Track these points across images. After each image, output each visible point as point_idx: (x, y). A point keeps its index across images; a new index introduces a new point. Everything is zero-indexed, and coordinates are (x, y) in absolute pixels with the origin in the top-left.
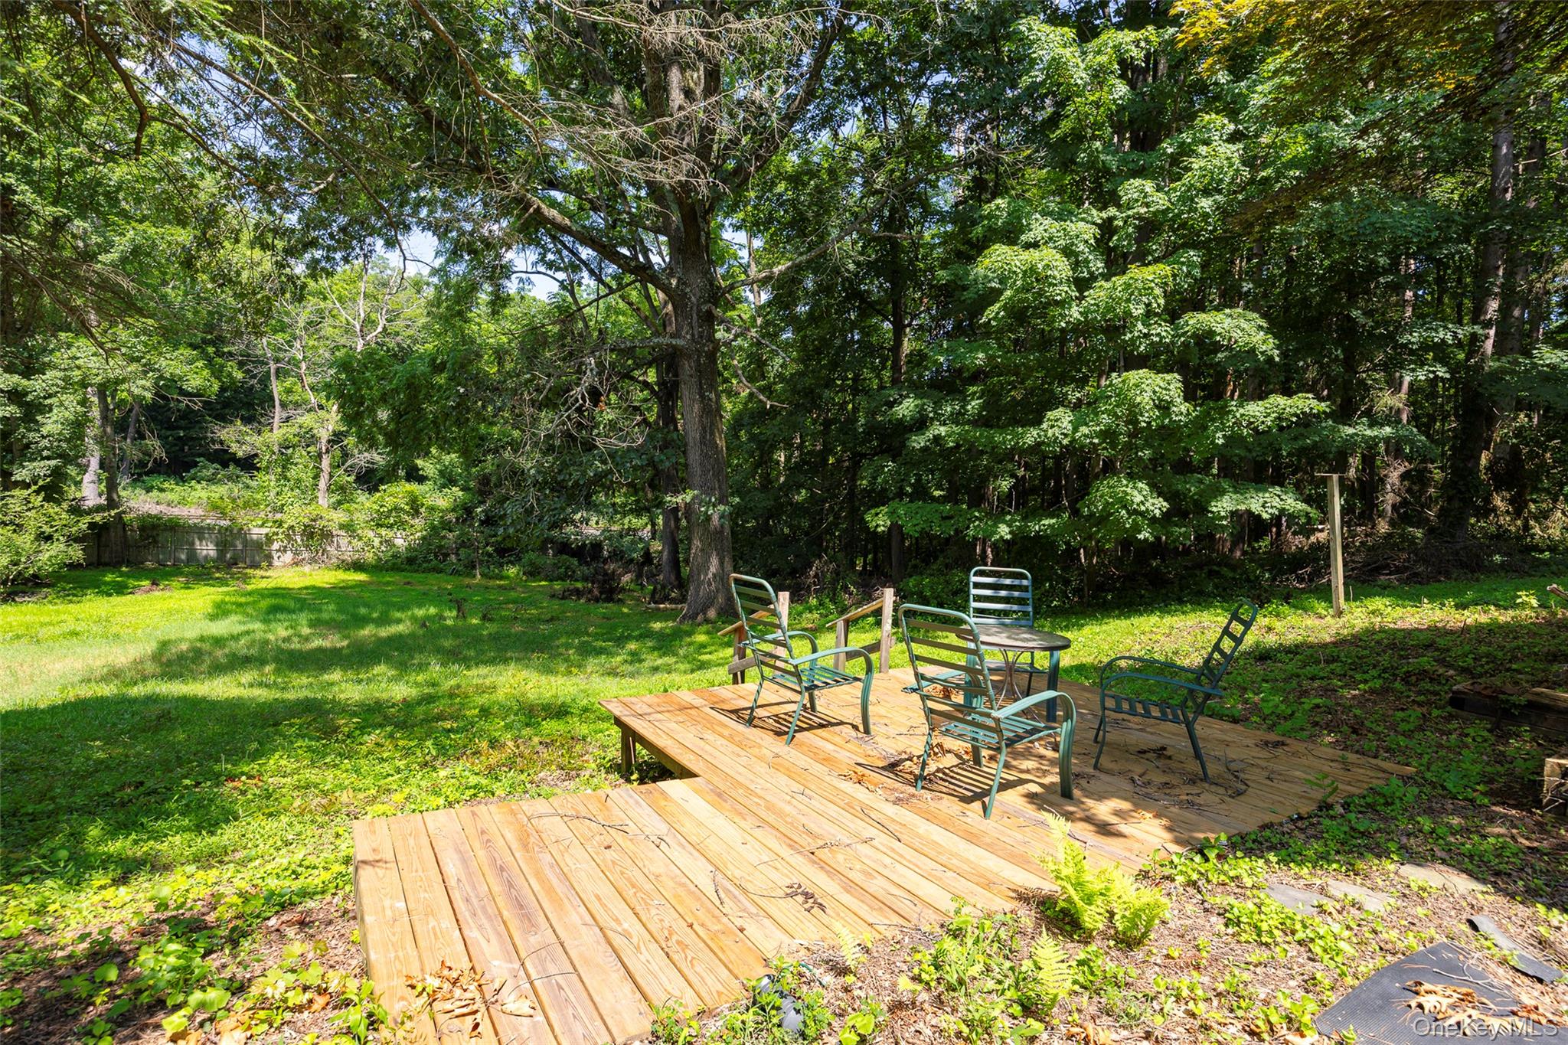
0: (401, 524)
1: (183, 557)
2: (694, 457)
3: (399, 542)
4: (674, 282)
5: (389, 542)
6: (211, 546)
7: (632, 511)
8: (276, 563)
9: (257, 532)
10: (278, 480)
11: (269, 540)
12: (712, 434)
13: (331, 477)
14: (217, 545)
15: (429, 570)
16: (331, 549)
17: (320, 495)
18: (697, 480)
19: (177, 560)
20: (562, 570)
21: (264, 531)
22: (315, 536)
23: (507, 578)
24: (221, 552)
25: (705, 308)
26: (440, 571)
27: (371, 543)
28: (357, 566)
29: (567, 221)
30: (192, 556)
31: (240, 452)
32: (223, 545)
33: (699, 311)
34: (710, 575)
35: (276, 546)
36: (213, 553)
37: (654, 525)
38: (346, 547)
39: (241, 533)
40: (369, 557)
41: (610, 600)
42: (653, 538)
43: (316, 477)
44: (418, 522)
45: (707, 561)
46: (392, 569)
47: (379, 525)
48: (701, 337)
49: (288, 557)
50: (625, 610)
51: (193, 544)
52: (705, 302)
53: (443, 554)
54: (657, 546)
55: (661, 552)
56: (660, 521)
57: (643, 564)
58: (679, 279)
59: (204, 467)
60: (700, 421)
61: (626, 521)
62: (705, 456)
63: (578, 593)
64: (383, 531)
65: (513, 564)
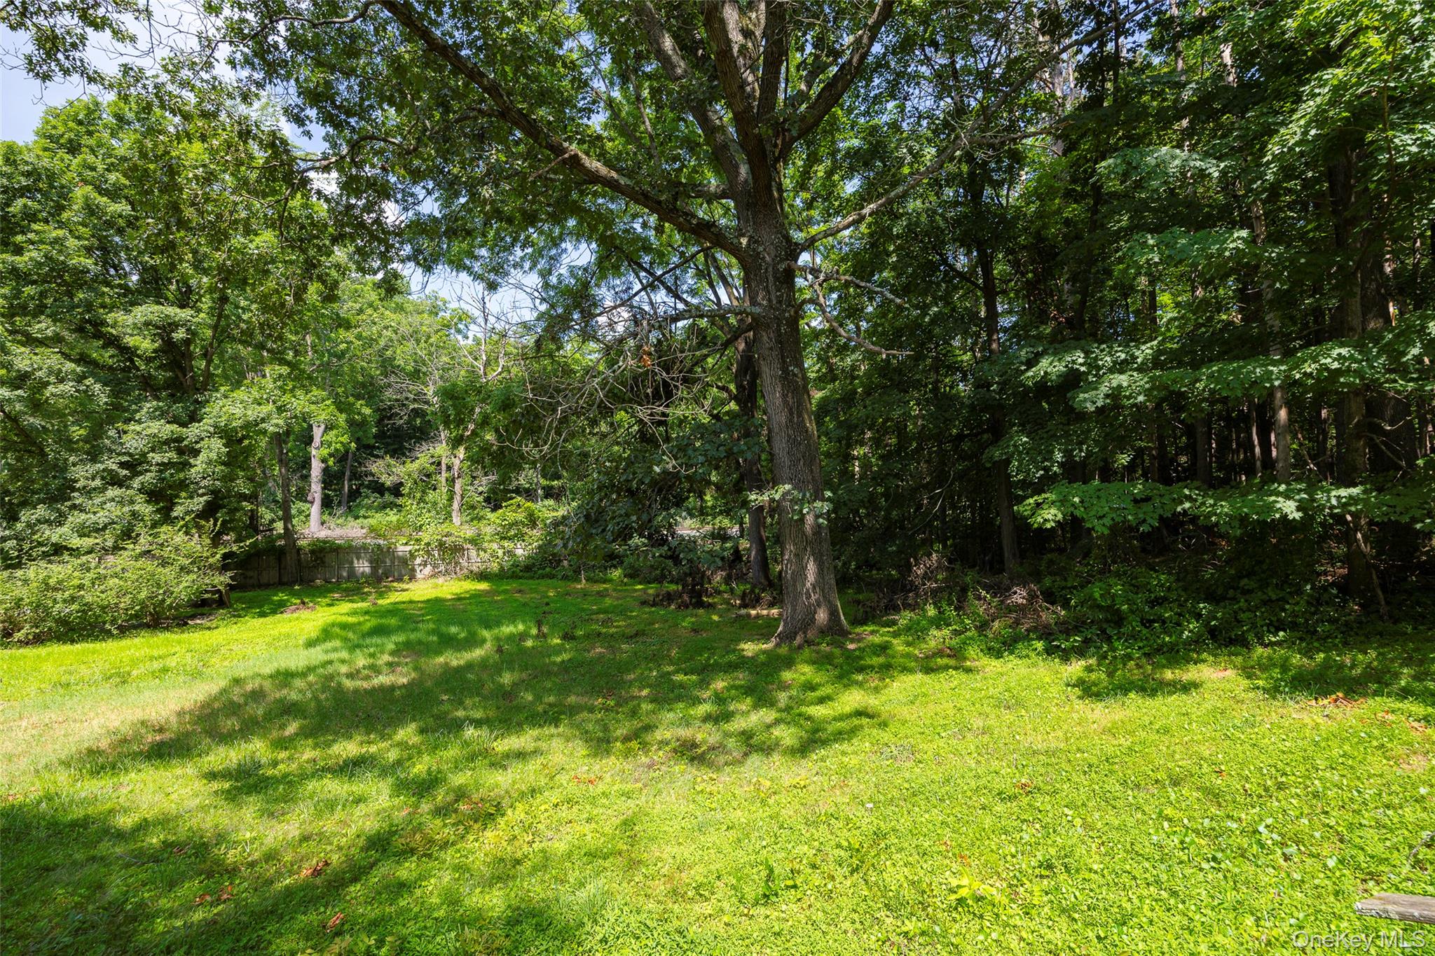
0: (520, 536)
1: (345, 574)
2: (780, 446)
3: (519, 552)
4: (744, 241)
5: (510, 553)
6: (366, 564)
7: (721, 513)
8: (419, 575)
9: (402, 549)
10: (418, 504)
11: (412, 556)
12: (800, 415)
13: (462, 498)
14: (371, 562)
15: (543, 577)
16: (464, 562)
17: (454, 514)
18: (786, 472)
19: (339, 577)
20: (658, 572)
21: (408, 548)
22: (450, 552)
23: (610, 581)
24: (374, 569)
25: (782, 267)
26: (552, 577)
27: (494, 554)
28: (482, 576)
29: (614, 174)
30: (352, 574)
31: (388, 481)
32: (375, 562)
33: (776, 271)
34: (808, 585)
35: (418, 561)
36: (367, 570)
37: (741, 524)
38: (475, 560)
39: (390, 551)
40: (495, 567)
41: (700, 604)
42: (742, 536)
43: (451, 499)
44: (536, 533)
45: (804, 568)
46: (512, 577)
47: (503, 538)
48: (780, 302)
49: (428, 569)
50: (715, 618)
51: (352, 562)
52: (782, 261)
53: (555, 561)
54: (744, 544)
55: (749, 550)
56: (747, 519)
57: (733, 561)
58: (751, 238)
59: (367, 497)
60: (785, 402)
61: (717, 521)
62: (793, 442)
63: (669, 597)
64: (505, 543)
65: (615, 567)
